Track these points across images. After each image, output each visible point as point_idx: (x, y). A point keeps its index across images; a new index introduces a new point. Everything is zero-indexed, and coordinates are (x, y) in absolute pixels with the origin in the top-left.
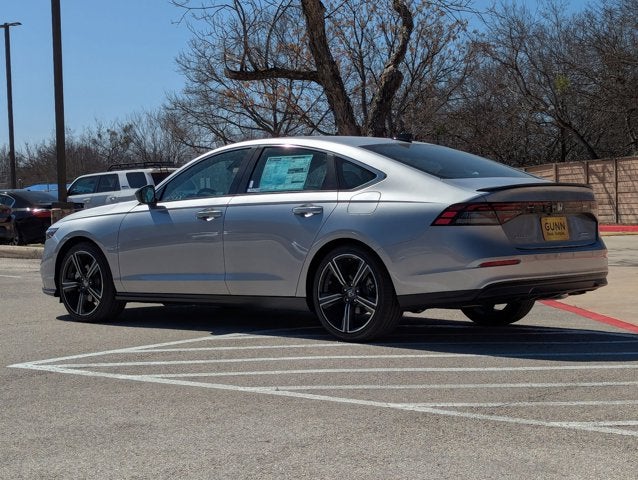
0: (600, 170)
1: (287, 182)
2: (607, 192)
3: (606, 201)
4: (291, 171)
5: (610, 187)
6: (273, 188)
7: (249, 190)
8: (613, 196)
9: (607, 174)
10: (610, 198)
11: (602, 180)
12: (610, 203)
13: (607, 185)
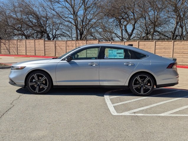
0: (4, 42)
1: (117, 56)
2: (6, 47)
3: (6, 49)
4: (117, 53)
5: (7, 46)
6: (113, 58)
7: (105, 58)
8: (8, 48)
9: (6, 43)
10: (7, 48)
11: (5, 44)
12: (7, 50)
13: (6, 45)
